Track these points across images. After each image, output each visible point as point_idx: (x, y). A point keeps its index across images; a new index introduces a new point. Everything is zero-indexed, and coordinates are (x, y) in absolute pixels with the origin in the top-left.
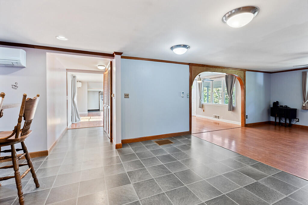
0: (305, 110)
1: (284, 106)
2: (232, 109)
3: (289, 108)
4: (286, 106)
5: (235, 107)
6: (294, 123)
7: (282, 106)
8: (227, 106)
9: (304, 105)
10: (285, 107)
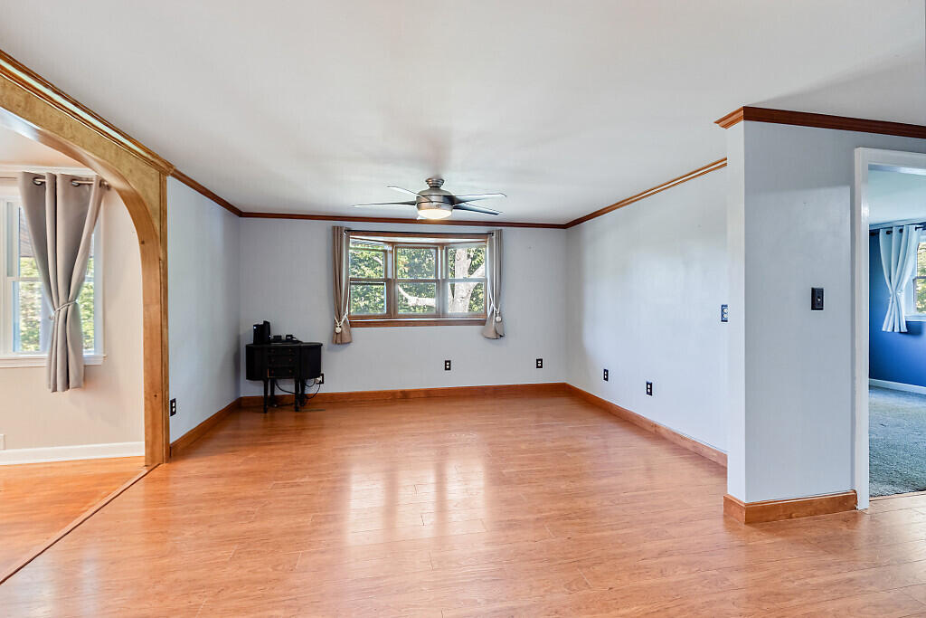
0: (341, 346)
1: (284, 338)
2: (77, 379)
3: (298, 342)
4: (291, 336)
5: (100, 362)
6: (312, 389)
7: (278, 338)
8: (45, 364)
9: (338, 330)
10: (287, 340)
